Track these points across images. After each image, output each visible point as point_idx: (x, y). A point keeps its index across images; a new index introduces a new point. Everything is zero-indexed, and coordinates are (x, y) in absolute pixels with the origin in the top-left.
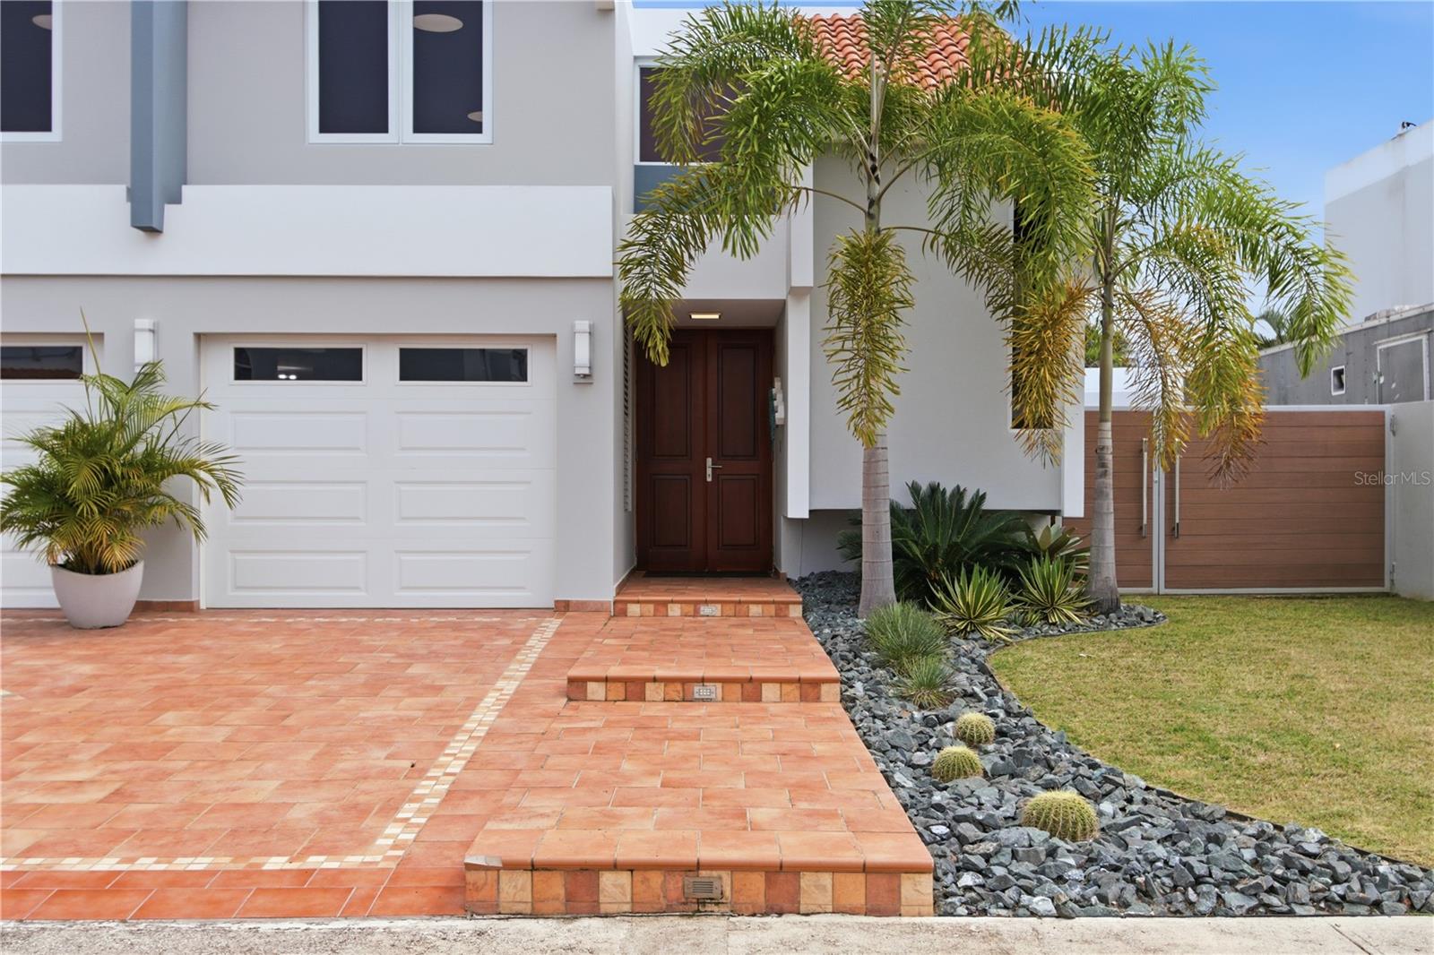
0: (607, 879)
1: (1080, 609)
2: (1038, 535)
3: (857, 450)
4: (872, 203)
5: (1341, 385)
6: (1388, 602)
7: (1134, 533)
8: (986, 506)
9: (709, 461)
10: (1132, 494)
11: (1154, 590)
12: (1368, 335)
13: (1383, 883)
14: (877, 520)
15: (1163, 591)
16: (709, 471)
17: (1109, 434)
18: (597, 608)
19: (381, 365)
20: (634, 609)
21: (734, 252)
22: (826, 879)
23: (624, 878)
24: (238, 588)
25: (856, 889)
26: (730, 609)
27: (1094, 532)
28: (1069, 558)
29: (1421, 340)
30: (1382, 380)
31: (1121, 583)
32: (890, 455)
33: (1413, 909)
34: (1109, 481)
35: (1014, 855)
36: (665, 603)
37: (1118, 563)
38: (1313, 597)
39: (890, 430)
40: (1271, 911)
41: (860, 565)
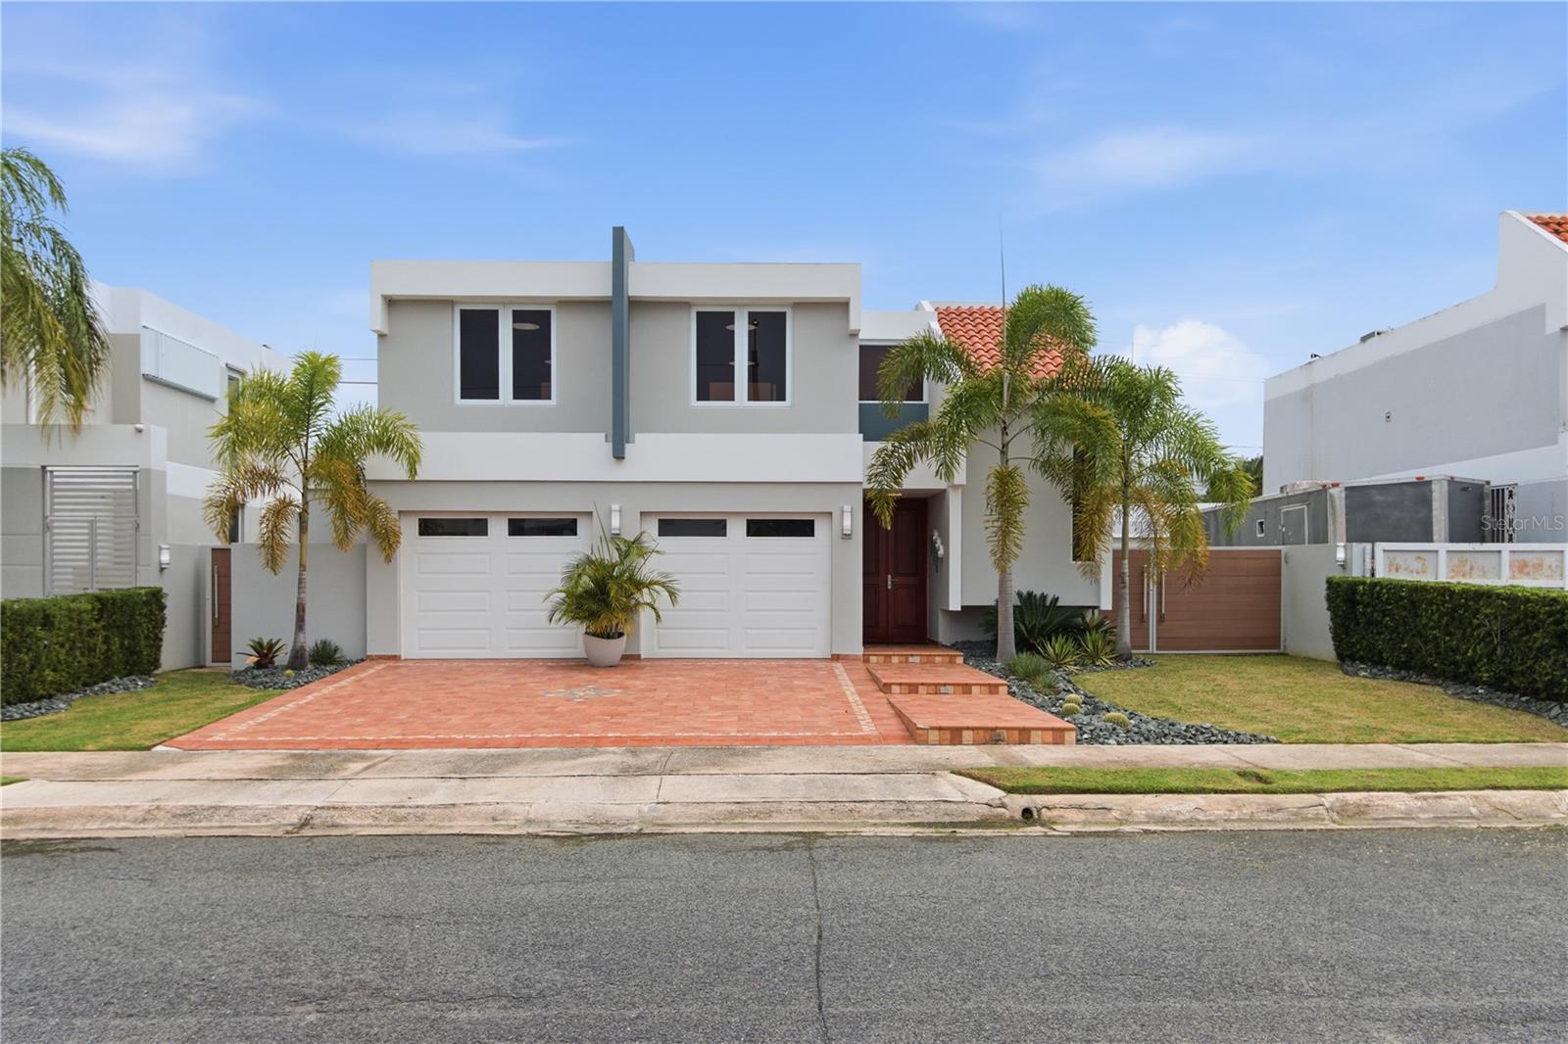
0: (965, 733)
1: (1111, 659)
2: (1088, 619)
3: (996, 575)
4: (1003, 447)
5: (1262, 531)
6: (1282, 657)
7: (1140, 619)
8: (1059, 604)
9: (889, 576)
10: (1139, 598)
11: (1150, 651)
12: (1276, 502)
13: (1229, 736)
14: (1006, 610)
15: (1155, 652)
16: (889, 583)
17: (1127, 566)
18: (854, 658)
19: (737, 529)
20: (873, 659)
21: (941, 478)
22: (1040, 733)
23: (971, 733)
24: (660, 648)
25: (1049, 736)
26: (925, 659)
27: (1119, 618)
28: (1106, 632)
29: (1303, 509)
30: (1284, 529)
31: (1134, 648)
32: (1013, 577)
33: (1238, 743)
34: (1127, 591)
35: (1101, 730)
36: (890, 656)
37: (1131, 637)
38: (1240, 655)
39: (1014, 567)
40: (1189, 743)
41: (996, 635)
